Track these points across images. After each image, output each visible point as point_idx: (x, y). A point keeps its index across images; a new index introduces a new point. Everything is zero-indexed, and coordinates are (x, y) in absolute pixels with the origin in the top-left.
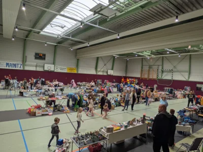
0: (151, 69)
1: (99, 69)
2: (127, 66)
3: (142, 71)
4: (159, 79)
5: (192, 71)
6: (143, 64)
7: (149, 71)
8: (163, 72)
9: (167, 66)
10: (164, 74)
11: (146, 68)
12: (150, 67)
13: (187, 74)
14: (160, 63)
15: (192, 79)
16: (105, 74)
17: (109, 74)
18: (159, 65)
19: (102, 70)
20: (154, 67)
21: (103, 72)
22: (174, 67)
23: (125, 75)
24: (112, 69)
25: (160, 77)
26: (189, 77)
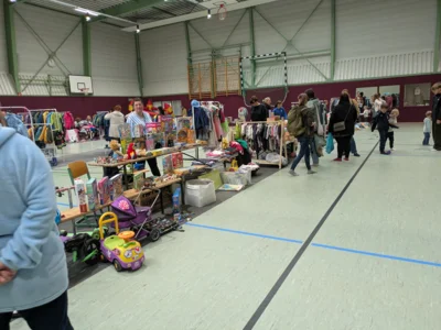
0: (219, 61)
1: (23, 74)
2: (139, 60)
3: (190, 69)
4: (247, 92)
5: (341, 49)
6: (192, 49)
7: (213, 67)
8: (255, 64)
9: (268, 44)
10: (261, 71)
11: (203, 60)
12: (215, 54)
13: (328, 60)
14: (243, 35)
15: (343, 75)
16: (59, 92)
17: (74, 89)
18: (241, 45)
19: (43, 76)
20: (226, 53)
21: (48, 83)
22: (290, 43)
23: (138, 94)
24: (87, 73)
25: (249, 84)
26: (333, 72)
